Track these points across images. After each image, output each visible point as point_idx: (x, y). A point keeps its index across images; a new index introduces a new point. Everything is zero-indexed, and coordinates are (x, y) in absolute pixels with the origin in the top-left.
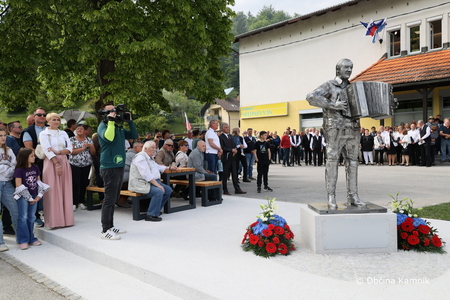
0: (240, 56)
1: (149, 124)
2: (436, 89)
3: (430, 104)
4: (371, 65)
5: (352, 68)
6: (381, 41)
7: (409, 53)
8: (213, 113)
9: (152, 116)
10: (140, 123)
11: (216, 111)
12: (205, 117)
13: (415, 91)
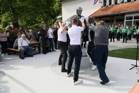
0: (62, 6)
1: (38, 26)
2: (115, 17)
3: (113, 21)
4: (98, 10)
5: (82, 11)
6: (101, 2)
7: (109, 6)
8: (57, 23)
9: (39, 24)
10: (36, 26)
11: (58, 22)
12: (55, 24)
13: (109, 17)
